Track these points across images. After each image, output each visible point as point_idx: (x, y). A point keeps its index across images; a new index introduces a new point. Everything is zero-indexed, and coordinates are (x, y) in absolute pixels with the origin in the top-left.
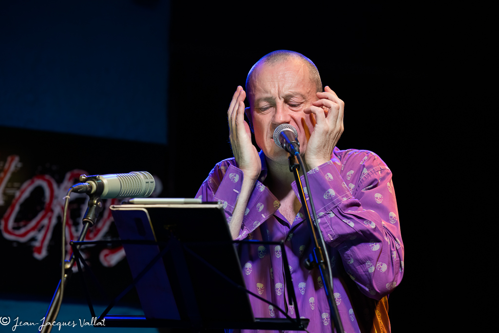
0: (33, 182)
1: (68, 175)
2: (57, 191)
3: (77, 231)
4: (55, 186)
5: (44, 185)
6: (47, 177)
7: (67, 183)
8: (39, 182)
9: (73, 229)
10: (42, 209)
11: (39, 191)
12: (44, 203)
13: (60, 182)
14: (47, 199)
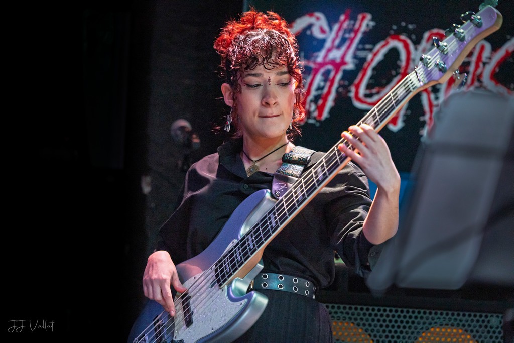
0: (387, 43)
1: (426, 35)
2: (414, 54)
3: (437, 98)
4: (411, 47)
5: (400, 46)
6: (403, 37)
7: (424, 44)
8: (393, 43)
9: (432, 96)
10: (397, 74)
11: (394, 53)
12: (399, 67)
13: (417, 42)
14: (403, 64)
